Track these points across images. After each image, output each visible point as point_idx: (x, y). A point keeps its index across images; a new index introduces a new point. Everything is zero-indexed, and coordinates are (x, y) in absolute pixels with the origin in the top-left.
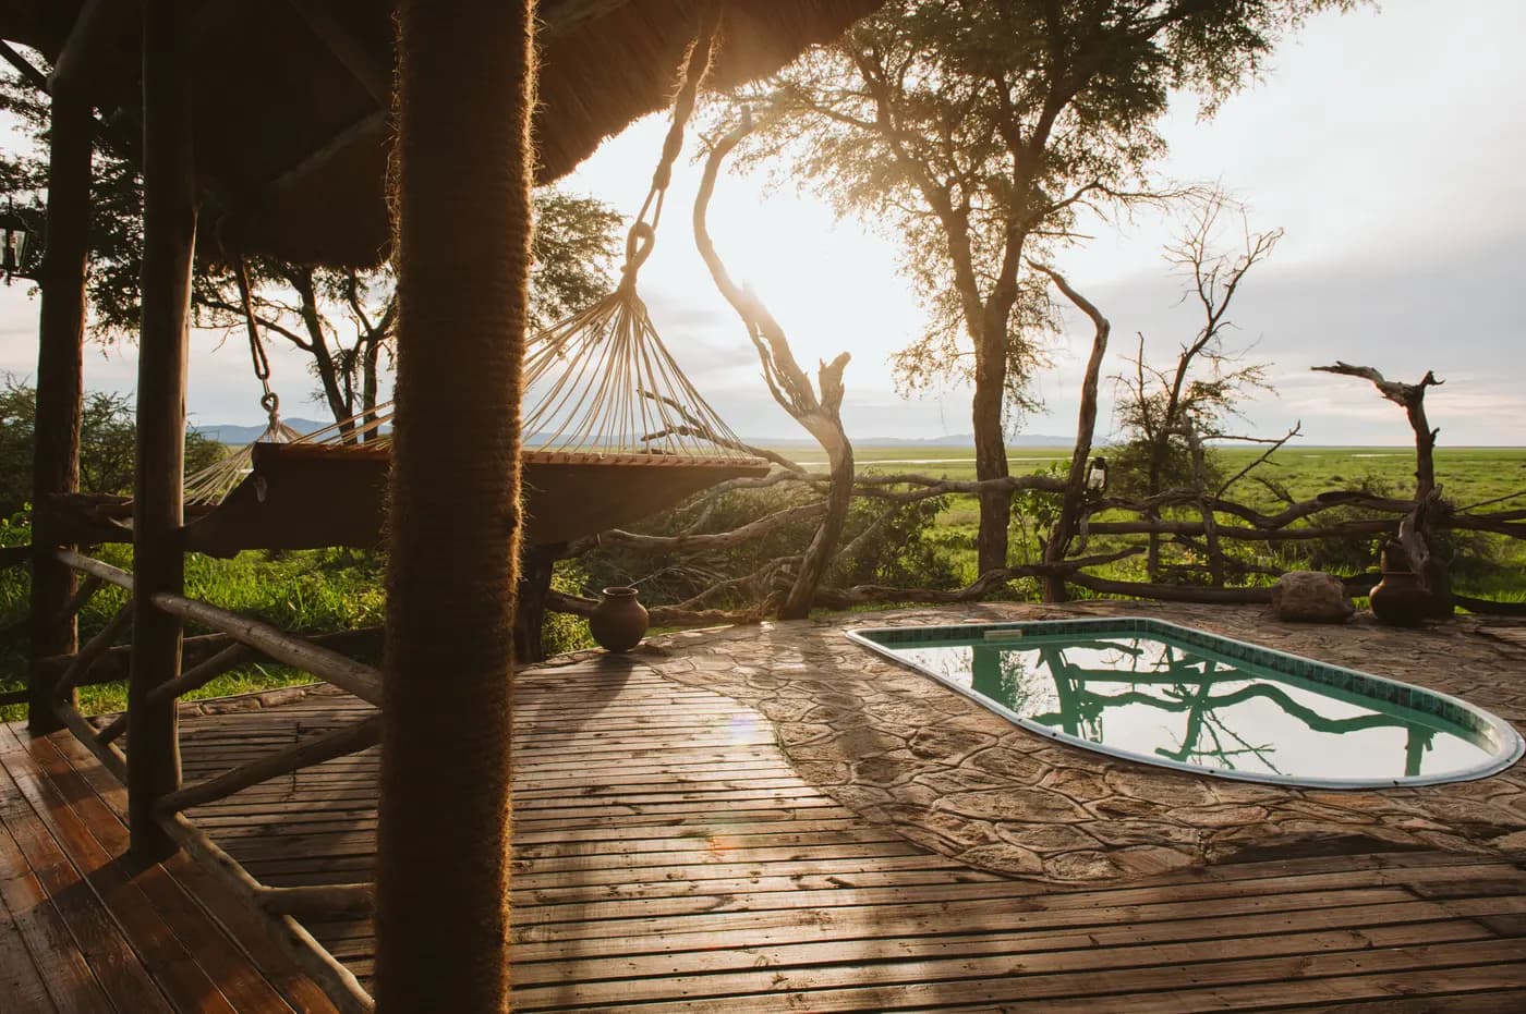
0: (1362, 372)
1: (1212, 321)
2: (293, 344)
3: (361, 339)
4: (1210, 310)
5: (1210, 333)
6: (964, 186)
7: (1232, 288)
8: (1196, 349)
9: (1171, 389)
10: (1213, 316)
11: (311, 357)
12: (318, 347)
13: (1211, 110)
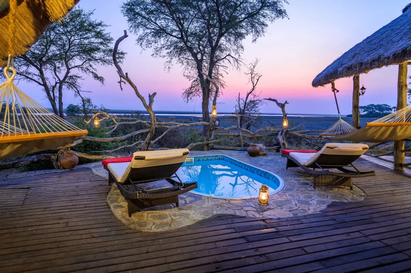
0: (274, 100)
1: (254, 87)
2: (38, 84)
3: (56, 83)
4: (253, 84)
5: (253, 89)
6: (202, 54)
7: (258, 80)
8: (250, 93)
9: (245, 102)
10: (254, 85)
11: (43, 87)
12: (45, 85)
13: (255, 40)
